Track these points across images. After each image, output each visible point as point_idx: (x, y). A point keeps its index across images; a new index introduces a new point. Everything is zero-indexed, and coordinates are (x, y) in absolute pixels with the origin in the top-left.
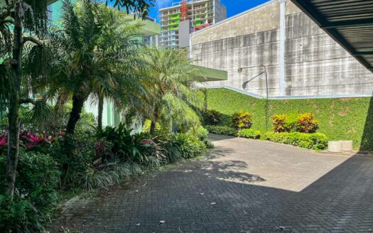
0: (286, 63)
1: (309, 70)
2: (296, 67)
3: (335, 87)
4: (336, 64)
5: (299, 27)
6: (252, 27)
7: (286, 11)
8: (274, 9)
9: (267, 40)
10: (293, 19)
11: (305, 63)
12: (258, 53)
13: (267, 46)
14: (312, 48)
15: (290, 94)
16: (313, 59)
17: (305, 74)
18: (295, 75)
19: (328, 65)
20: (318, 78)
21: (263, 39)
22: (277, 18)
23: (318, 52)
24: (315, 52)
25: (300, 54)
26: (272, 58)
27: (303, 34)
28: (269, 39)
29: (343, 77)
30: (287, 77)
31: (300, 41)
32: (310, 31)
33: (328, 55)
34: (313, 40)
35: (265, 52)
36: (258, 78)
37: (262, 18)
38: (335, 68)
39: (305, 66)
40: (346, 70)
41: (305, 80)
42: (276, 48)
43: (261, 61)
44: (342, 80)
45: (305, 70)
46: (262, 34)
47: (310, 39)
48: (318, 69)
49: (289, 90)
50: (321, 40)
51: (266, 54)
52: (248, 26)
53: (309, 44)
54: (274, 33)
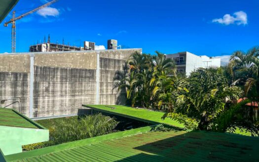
0: (34, 96)
1: (48, 101)
2: (41, 100)
3: (62, 111)
4: (63, 99)
5: (43, 75)
6: (7, 67)
7: (35, 63)
8: (26, 59)
9: (20, 79)
10: (39, 70)
11: (46, 97)
12: (12, 88)
13: (20, 83)
14: (51, 89)
15: (36, 116)
16: (51, 95)
17: (46, 104)
18: (40, 104)
19: (59, 99)
20: (53, 106)
21: (16, 78)
22: (28, 66)
23: (54, 91)
24: (52, 91)
25: (43, 92)
26: (24, 93)
27: (46, 79)
28: (21, 79)
29: (65, 106)
30: (35, 106)
31: (43, 84)
32: (49, 79)
33: (59, 94)
34: (51, 84)
35: (18, 88)
36: (12, 105)
37: (16, 63)
38: (62, 101)
39: (46, 99)
40: (67, 102)
41: (46, 107)
42: (27, 86)
43: (14, 93)
44: (65, 107)
45: (46, 102)
46: (16, 75)
47: (49, 83)
48: (53, 101)
49: (36, 114)
50: (55, 85)
51: (19, 89)
52: (3, 65)
53: (49, 86)
54: (25, 75)
